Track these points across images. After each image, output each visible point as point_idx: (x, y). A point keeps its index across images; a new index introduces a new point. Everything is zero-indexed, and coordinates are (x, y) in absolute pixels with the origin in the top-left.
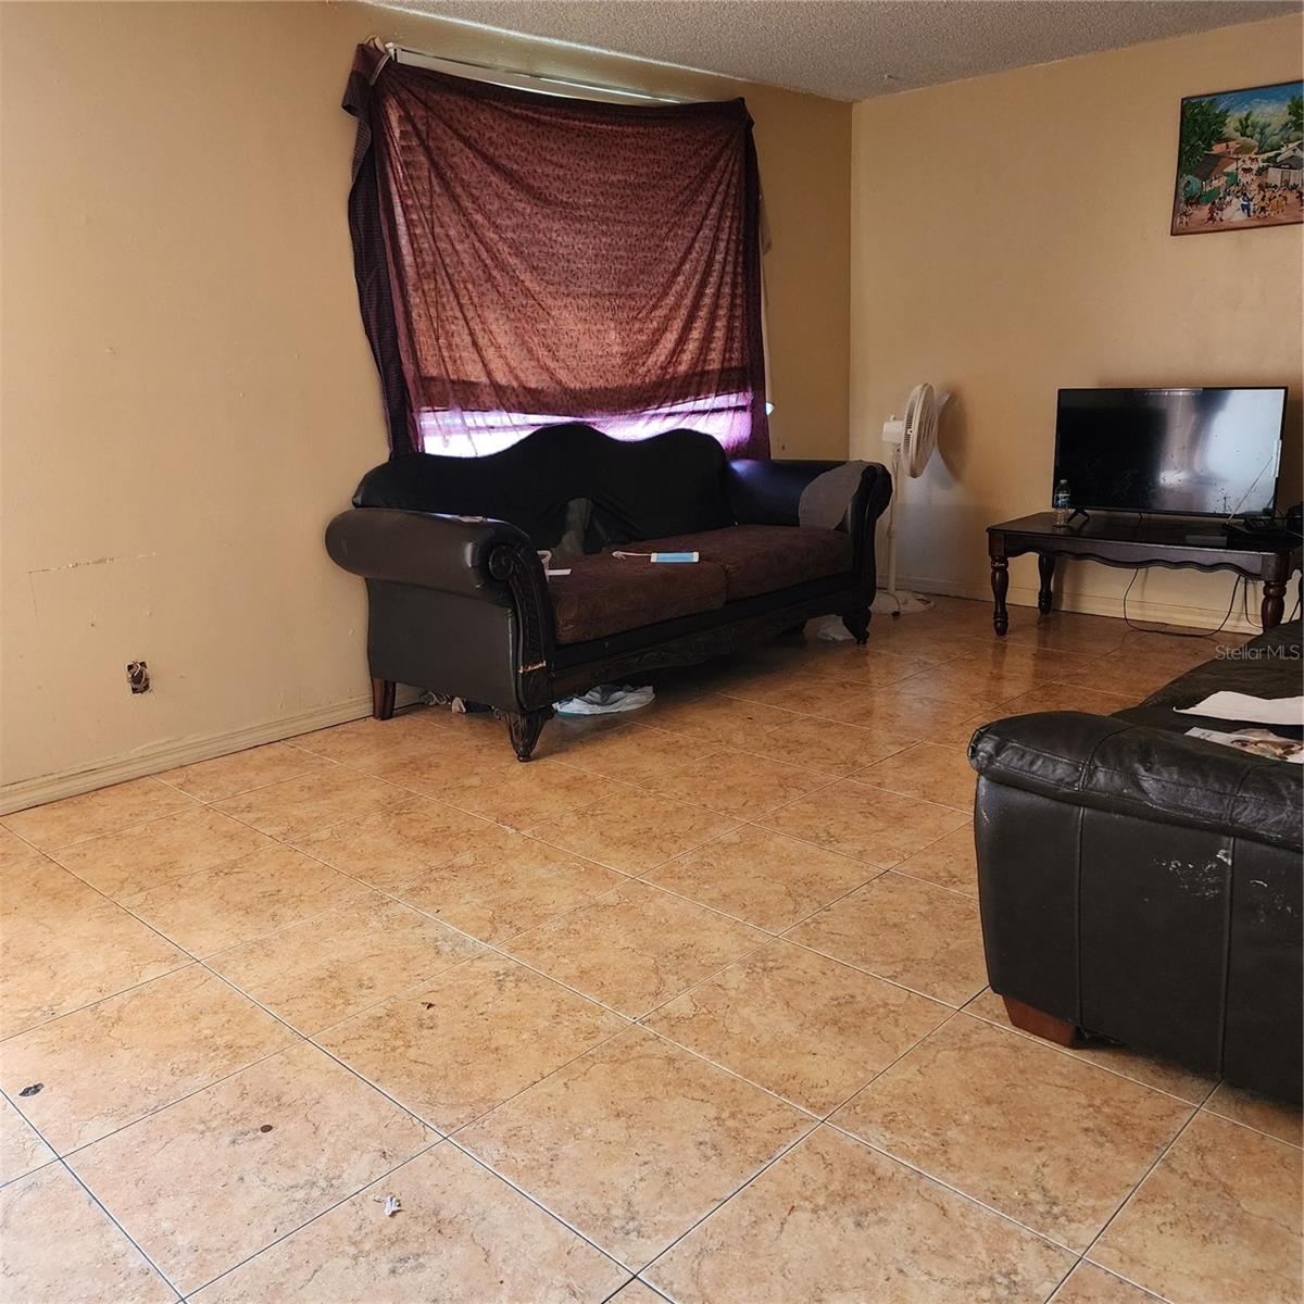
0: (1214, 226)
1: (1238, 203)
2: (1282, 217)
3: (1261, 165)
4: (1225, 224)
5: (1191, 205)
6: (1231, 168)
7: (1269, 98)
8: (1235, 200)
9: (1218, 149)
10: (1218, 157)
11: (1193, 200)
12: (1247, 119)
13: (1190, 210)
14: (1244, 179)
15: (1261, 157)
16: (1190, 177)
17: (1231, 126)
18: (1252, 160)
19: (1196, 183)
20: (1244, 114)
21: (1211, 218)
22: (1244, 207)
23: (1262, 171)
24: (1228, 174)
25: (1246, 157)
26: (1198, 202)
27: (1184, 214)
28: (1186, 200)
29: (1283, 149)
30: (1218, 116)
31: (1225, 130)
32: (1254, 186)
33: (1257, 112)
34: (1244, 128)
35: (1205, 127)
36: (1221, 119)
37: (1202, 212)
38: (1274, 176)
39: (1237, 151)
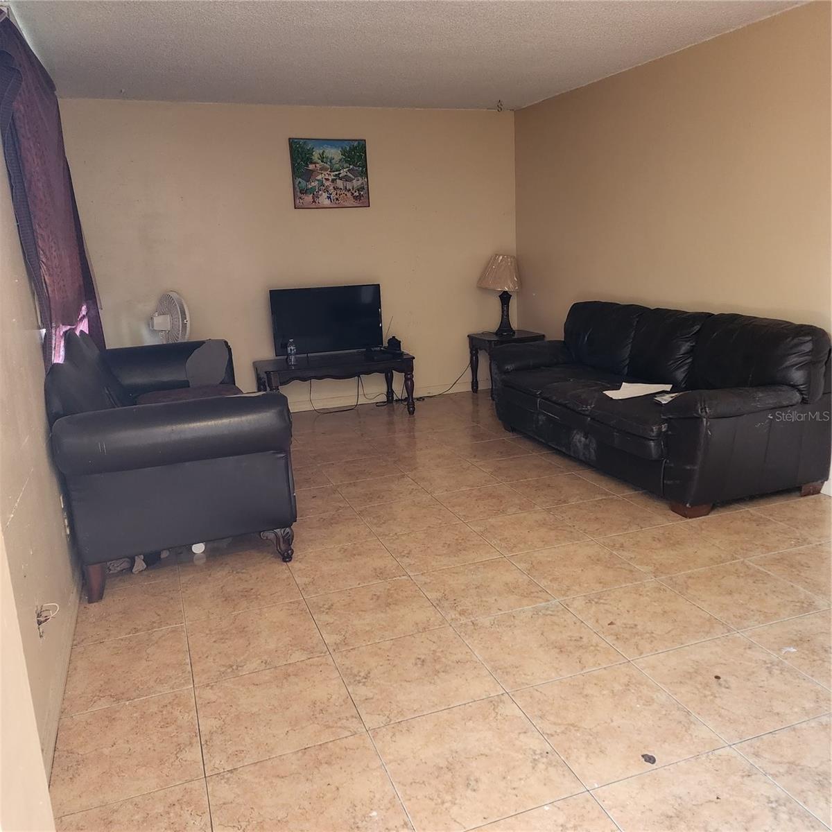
0: (315, 205)
1: (325, 195)
2: (346, 204)
3: (333, 177)
4: (321, 205)
5: (303, 194)
6: (319, 177)
7: (332, 146)
8: (324, 194)
9: (311, 167)
10: (312, 171)
11: (304, 191)
12: (323, 154)
13: (303, 196)
14: (327, 183)
15: (332, 174)
16: (300, 180)
17: (316, 157)
18: (328, 174)
19: (303, 183)
20: (321, 151)
21: (314, 201)
22: (329, 198)
23: (333, 181)
24: (318, 180)
25: (326, 173)
26: (306, 193)
27: (300, 198)
28: (300, 192)
29: (342, 171)
30: (309, 150)
31: (313, 158)
32: (331, 188)
33: (327, 151)
34: (322, 158)
35: (303, 155)
36: (311, 152)
37: (309, 198)
38: (340, 183)
39: (321, 169)
